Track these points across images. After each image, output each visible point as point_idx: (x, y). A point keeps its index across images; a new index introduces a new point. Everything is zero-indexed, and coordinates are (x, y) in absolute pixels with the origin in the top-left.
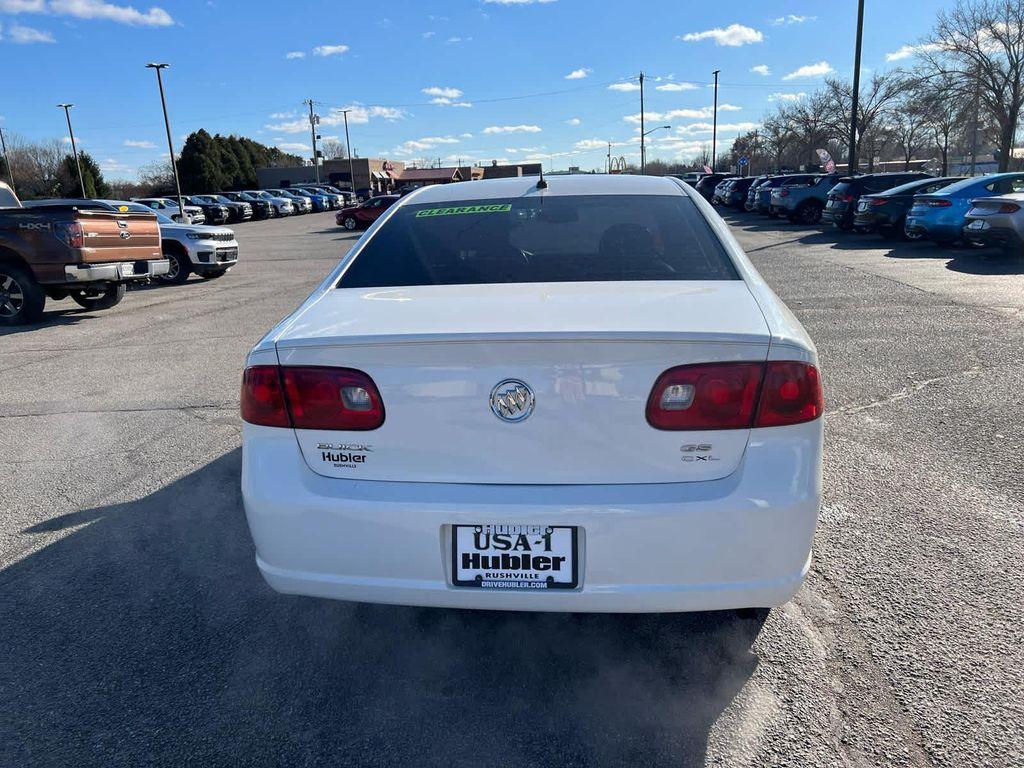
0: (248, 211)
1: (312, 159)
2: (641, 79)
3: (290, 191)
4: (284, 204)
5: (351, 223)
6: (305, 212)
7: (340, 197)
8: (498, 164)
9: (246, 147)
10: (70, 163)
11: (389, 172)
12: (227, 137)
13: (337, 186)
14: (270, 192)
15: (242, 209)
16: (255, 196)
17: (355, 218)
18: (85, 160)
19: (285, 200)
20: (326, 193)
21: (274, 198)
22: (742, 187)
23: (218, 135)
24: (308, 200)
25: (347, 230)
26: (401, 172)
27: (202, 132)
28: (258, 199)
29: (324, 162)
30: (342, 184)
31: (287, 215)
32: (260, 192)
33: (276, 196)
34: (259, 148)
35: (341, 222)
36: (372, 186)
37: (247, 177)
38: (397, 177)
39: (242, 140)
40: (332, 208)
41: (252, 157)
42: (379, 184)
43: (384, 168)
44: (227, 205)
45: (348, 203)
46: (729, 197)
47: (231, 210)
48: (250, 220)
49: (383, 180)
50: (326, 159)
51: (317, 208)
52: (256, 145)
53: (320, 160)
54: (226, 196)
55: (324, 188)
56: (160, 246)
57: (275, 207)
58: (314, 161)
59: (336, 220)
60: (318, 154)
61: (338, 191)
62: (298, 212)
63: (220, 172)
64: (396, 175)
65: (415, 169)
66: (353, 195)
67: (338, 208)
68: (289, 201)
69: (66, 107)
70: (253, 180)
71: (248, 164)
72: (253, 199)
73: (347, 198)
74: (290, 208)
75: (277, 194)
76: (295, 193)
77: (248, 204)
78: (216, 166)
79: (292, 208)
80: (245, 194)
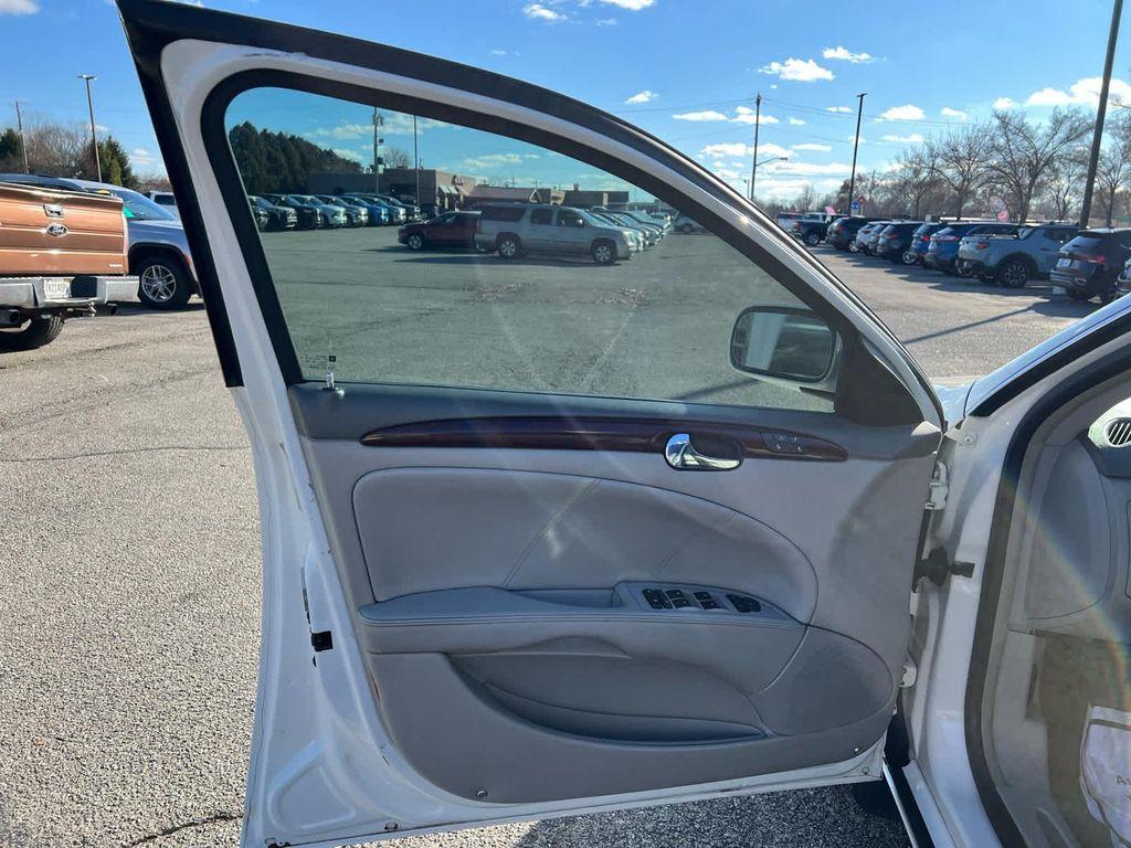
0: (292, 219)
1: (372, 167)
2: (758, 102)
3: (345, 200)
4: (336, 213)
5: (416, 242)
6: (360, 225)
7: (402, 211)
8: (580, 189)
9: (297, 147)
10: (92, 149)
11: (459, 187)
12: (276, 133)
13: (399, 199)
14: (320, 198)
15: (285, 215)
16: (303, 201)
17: (422, 236)
18: (113, 148)
19: (337, 208)
20: (385, 204)
21: (324, 206)
22: (903, 233)
23: (265, 130)
24: (364, 211)
25: (410, 250)
26: (472, 188)
27: (247, 125)
28: (305, 205)
29: (385, 170)
30: (403, 197)
31: (339, 226)
32: (309, 198)
33: (327, 203)
34: (313, 148)
35: (404, 240)
36: (438, 202)
37: (295, 179)
38: (467, 194)
39: (292, 138)
40: (391, 223)
41: (303, 157)
42: (446, 199)
43: (453, 183)
44: (266, 209)
45: (410, 218)
46: (883, 245)
47: (272, 215)
48: (295, 229)
49: (450, 196)
50: (388, 167)
51: (374, 221)
52: (308, 144)
53: (381, 168)
54: (268, 198)
55: (384, 199)
56: (125, 253)
57: (324, 216)
58: (374, 168)
59: (398, 237)
60: (379, 161)
61: (400, 204)
62: (352, 223)
63: (265, 172)
64: (466, 191)
65: (488, 186)
66: (417, 210)
67: (400, 223)
68: (342, 210)
69: (87, 79)
70: (303, 184)
71: (298, 166)
72: (299, 204)
73: (409, 213)
74: (342, 219)
75: (328, 201)
76: (350, 201)
77: (292, 210)
78: (260, 163)
79: (345, 218)
80: (291, 198)
